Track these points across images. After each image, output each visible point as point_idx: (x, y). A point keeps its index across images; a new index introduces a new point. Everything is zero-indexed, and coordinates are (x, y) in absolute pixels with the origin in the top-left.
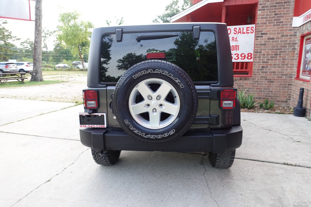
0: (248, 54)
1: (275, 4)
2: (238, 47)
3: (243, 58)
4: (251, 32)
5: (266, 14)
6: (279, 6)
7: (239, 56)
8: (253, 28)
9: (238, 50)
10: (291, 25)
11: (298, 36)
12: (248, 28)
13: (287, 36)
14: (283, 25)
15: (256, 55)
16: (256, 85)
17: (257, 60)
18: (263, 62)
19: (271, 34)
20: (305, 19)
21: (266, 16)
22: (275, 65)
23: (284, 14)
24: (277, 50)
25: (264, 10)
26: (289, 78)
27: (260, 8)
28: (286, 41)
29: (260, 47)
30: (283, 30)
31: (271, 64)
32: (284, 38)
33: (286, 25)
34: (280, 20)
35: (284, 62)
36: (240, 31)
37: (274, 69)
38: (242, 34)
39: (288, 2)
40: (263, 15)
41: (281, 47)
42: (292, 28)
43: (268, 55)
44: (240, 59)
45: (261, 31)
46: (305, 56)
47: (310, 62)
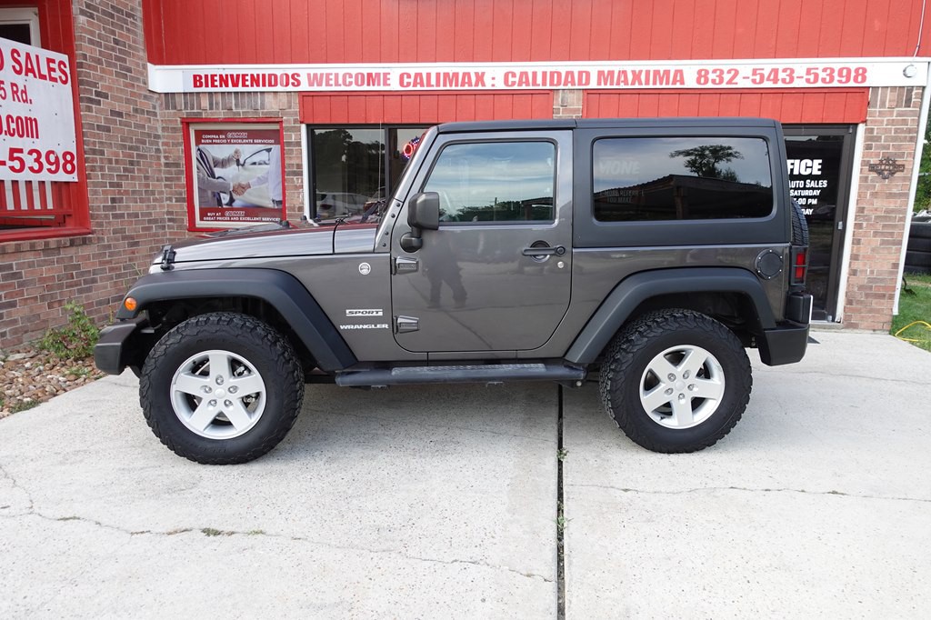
0: (65, 154)
1: (110, 10)
2: (34, 123)
3: (53, 168)
4: (60, 77)
5: (97, 32)
6: (119, 19)
7: (43, 160)
8: (65, 67)
9: (37, 137)
10: (145, 83)
11: (158, 117)
12: (50, 61)
13: (143, 112)
14: (132, 78)
15: (94, 160)
16: (108, 258)
17: (97, 177)
18: (112, 185)
19: (114, 98)
20: (203, 80)
21: (99, 38)
22: (134, 192)
23: (130, 46)
24: (131, 148)
25: (91, 16)
26: (161, 231)
27: (82, 5)
28: (143, 127)
29: (99, 137)
30: (135, 93)
31: (126, 192)
32: (139, 118)
33: (138, 79)
34: (124, 61)
35: (147, 186)
36: (29, 67)
37: (135, 207)
38: (38, 80)
39: (133, 16)
40: (92, 33)
41: (138, 141)
42: (148, 94)
43: (117, 162)
44: (45, 170)
45: (95, 85)
46: (204, 172)
47: (242, 188)
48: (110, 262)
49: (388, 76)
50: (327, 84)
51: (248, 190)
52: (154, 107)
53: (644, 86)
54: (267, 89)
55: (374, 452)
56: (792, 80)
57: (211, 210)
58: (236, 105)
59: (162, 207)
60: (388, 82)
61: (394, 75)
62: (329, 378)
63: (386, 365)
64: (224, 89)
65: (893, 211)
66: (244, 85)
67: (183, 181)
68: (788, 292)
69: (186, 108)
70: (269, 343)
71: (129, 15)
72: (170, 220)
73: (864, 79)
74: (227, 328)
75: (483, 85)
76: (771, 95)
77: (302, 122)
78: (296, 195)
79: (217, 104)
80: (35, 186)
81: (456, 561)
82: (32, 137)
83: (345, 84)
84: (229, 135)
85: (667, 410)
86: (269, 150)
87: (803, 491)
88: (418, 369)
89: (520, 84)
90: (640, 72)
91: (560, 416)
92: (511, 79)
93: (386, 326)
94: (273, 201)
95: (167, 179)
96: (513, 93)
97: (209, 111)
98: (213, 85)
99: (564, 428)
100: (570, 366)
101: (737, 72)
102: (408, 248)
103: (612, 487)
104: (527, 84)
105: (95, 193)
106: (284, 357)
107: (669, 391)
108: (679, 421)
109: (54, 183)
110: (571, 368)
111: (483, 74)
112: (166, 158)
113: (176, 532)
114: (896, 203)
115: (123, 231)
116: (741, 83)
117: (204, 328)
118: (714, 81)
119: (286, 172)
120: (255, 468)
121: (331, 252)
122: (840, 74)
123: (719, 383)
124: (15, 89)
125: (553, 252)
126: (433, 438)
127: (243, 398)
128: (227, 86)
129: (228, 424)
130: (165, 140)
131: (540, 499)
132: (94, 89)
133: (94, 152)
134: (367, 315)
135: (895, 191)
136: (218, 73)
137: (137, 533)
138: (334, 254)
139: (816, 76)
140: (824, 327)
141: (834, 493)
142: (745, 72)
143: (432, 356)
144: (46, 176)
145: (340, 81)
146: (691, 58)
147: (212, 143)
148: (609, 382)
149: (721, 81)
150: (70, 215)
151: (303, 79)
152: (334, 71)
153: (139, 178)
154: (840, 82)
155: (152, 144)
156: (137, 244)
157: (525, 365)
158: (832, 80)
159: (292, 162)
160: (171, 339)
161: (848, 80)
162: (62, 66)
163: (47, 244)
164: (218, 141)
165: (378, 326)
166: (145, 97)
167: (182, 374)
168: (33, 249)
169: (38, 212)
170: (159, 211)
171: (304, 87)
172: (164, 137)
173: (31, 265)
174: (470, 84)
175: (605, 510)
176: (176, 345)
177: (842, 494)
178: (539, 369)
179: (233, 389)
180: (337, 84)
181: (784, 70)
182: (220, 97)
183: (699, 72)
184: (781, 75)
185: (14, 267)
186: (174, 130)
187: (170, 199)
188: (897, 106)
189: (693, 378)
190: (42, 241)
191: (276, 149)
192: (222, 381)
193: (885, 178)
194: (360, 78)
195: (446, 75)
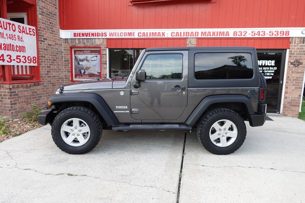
0: (33, 57)
1: (49, 13)
2: (24, 48)
3: (30, 61)
4: (33, 34)
5: (44, 20)
6: (51, 16)
7: (27, 59)
8: (34, 30)
9: (25, 52)
10: (59, 35)
11: (63, 46)
12: (30, 29)
13: (58, 44)
14: (55, 34)
15: (42, 59)
16: (45, 90)
17: (43, 64)
18: (48, 67)
19: (49, 40)
20: (77, 35)
21: (45, 22)
22: (54, 69)
23: (54, 24)
24: (54, 56)
25: (43, 15)
26: (62, 82)
27: (40, 12)
28: (58, 49)
29: (44, 52)
30: (56, 39)
31: (52, 69)
32: (57, 46)
33: (57, 34)
34: (53, 29)
35: (59, 67)
36: (23, 31)
37: (54, 74)
38: (26, 35)
39: (56, 15)
40: (43, 20)
41: (56, 53)
42: (60, 39)
43: (49, 60)
44: (27, 62)
45: (43, 36)
46: (76, 63)
47: (88, 68)
48: (46, 91)
49: (134, 33)
50: (115, 36)
51: (90, 69)
52: (61, 43)
53: (216, 37)
54: (96, 37)
55: (124, 152)
56: (264, 35)
57: (78, 75)
58: (87, 42)
59: (63, 74)
60: (134, 35)
61: (137, 33)
62: (110, 128)
63: (128, 124)
64: (83, 37)
65: (299, 78)
66: (89, 36)
67: (70, 66)
68: (258, 103)
69: (71, 43)
70: (92, 117)
71: (54, 15)
72: (65, 78)
73: (288, 35)
74: (79, 111)
75: (164, 36)
76: (258, 40)
77: (107, 48)
78: (105, 71)
79: (81, 42)
80: (24, 67)
81: (146, 186)
82: (24, 52)
83: (121, 36)
84: (84, 52)
85: (218, 141)
86: (97, 56)
87: (261, 168)
88: (138, 125)
89: (176, 36)
90: (215, 32)
91: (185, 142)
92: (173, 34)
93: (128, 112)
94: (98, 72)
95: (65, 65)
96: (174, 39)
97: (78, 44)
98: (80, 36)
99: (185, 146)
100: (187, 125)
101: (246, 32)
102: (136, 87)
103: (199, 165)
104: (179, 36)
105: (42, 69)
106: (96, 121)
107: (219, 134)
108: (222, 144)
109: (30, 66)
110: (187, 126)
111: (164, 33)
112: (65, 59)
113: (59, 174)
114: (300, 75)
115: (50, 81)
116: (248, 36)
117: (72, 111)
118: (239, 35)
119: (102, 63)
120: (86, 156)
121: (112, 88)
122: (281, 33)
123: (236, 132)
124: (19, 37)
125: (181, 89)
126: (143, 148)
127: (83, 134)
128: (84, 36)
129: (78, 142)
130: (65, 53)
131: (175, 168)
132: (43, 37)
133: (42, 57)
134: (122, 108)
135: (299, 71)
136: (81, 32)
137: (47, 174)
138: (112, 89)
139: (273, 34)
140: (276, 116)
141: (272, 169)
142: (249, 32)
143: (143, 121)
144: (27, 64)
145: (119, 35)
146: (231, 28)
147: (79, 54)
148: (200, 131)
149: (241, 35)
150: (34, 76)
151: (108, 34)
152: (117, 32)
153: (56, 65)
154: (281, 35)
155: (60, 54)
156: (55, 85)
157: (173, 125)
158: (278, 35)
159: (104, 60)
160: (62, 114)
161: (283, 35)
162: (33, 30)
163: (27, 85)
164: (81, 54)
165: (126, 112)
166: (59, 40)
167: (65, 125)
168: (22, 86)
169: (25, 75)
170: (62, 75)
171: (108, 37)
172: (64, 52)
173: (22, 91)
174: (160, 36)
175: (195, 172)
176: (63, 116)
177: (275, 169)
178: (177, 126)
179: (80, 131)
180: (118, 36)
181: (262, 32)
182: (82, 40)
183: (234, 32)
184: (261, 33)
185: (17, 92)
186: (68, 50)
187: (66, 72)
188: (300, 43)
189: (227, 130)
190: (25, 84)
191: (99, 56)
192: (77, 128)
193: (296, 67)
194: (125, 34)
195: (153, 33)
